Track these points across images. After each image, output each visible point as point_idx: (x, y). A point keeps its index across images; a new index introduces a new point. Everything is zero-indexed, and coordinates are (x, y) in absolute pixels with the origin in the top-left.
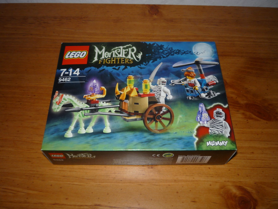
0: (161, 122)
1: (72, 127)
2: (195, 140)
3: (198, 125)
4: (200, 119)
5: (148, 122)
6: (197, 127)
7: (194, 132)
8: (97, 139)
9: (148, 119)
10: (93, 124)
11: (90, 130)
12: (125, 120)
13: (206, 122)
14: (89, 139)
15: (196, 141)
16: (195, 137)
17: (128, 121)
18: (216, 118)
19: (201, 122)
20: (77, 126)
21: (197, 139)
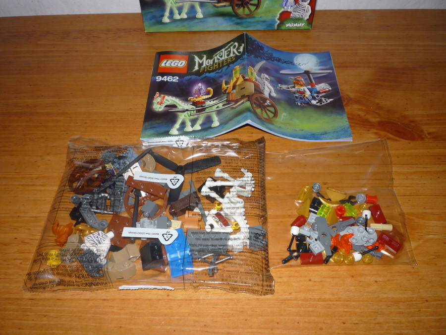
0: (248, 8)
1: (167, 14)
2: (276, 22)
3: (283, 10)
4: (286, 4)
5: (236, 8)
6: (281, 12)
7: (277, 16)
8: (192, 23)
9: (237, 5)
10: (185, 10)
11: (184, 16)
12: (215, 6)
13: (290, 7)
14: (185, 23)
15: (277, 24)
16: (277, 20)
17: (218, 7)
18: (301, 3)
19: (285, 7)
20: (171, 13)
21: (279, 22)
